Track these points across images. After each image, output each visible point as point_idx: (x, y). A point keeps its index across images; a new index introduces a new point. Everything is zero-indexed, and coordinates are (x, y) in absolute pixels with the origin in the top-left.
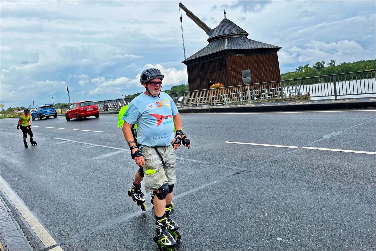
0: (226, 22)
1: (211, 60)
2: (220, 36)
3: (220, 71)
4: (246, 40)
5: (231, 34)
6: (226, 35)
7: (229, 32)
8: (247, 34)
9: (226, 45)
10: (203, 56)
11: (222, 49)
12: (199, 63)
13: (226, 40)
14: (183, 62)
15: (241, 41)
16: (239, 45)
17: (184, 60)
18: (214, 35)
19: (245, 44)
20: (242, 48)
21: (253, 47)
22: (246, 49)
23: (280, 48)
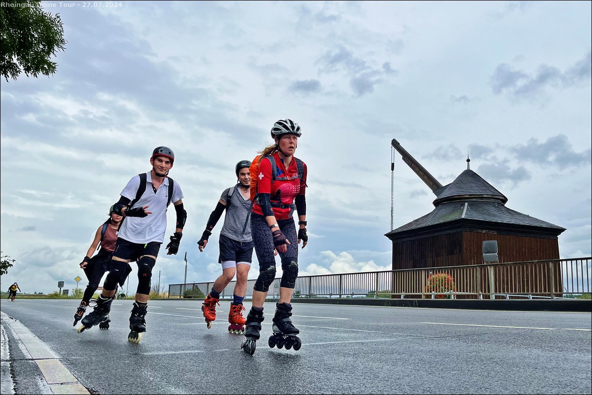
0: (469, 174)
1: (436, 234)
2: (454, 197)
3: (450, 256)
4: (503, 209)
5: (476, 195)
6: (468, 196)
7: (473, 192)
8: (505, 200)
9: (465, 211)
10: (422, 228)
11: (457, 218)
12: (414, 238)
13: (466, 204)
14: (387, 235)
15: (492, 209)
16: (489, 215)
17: (389, 231)
18: (446, 194)
19: (499, 215)
20: (494, 220)
21: (513, 222)
22: (499, 223)
23: (563, 230)
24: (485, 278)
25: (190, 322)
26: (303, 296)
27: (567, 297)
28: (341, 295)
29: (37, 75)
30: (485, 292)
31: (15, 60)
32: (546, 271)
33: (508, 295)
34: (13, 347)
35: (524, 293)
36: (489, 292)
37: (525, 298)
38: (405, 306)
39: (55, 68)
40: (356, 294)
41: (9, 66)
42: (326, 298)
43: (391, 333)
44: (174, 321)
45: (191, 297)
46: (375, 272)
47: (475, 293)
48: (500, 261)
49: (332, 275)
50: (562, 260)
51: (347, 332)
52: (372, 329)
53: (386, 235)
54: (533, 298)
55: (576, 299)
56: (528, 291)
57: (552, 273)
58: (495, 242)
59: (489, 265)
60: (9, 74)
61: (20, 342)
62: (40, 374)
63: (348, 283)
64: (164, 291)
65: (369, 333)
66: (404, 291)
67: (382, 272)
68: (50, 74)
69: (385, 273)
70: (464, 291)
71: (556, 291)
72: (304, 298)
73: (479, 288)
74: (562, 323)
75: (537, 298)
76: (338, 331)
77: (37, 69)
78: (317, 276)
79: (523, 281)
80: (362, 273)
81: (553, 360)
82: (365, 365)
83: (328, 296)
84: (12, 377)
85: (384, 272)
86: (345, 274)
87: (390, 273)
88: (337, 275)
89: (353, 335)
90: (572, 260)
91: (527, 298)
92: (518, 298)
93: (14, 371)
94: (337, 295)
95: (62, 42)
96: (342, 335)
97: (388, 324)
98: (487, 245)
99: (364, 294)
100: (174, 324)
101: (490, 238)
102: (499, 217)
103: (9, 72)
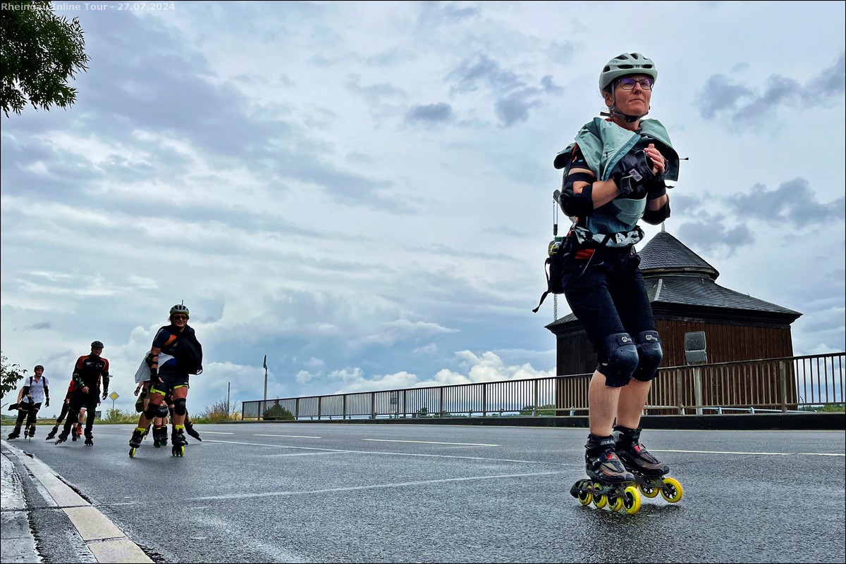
0: (664, 240)
4: (712, 287)
5: (675, 268)
6: (663, 270)
7: (670, 264)
8: (715, 274)
9: (659, 291)
13: (661, 281)
14: (549, 327)
15: (697, 288)
17: (553, 321)
19: (707, 296)
20: (700, 303)
21: (726, 305)
22: (708, 307)
23: (797, 315)
24: (688, 384)
25: (276, 453)
26: (431, 415)
27: (803, 409)
28: (485, 413)
29: (49, 106)
30: (689, 404)
31: (17, 85)
32: (775, 373)
33: (721, 409)
34: (30, 492)
35: (743, 405)
36: (694, 404)
37: (744, 412)
38: (576, 426)
39: (73, 95)
40: (506, 411)
41: (9, 94)
42: (464, 416)
43: (558, 464)
44: (252, 452)
45: (274, 419)
46: (532, 380)
47: (675, 407)
48: (709, 362)
49: (472, 385)
50: (797, 358)
51: (497, 463)
52: (532, 459)
53: (547, 327)
54: (755, 412)
55: (816, 412)
56: (749, 402)
57: (783, 376)
58: (703, 334)
59: (695, 367)
60: (9, 106)
61: (38, 484)
62: (72, 527)
63: (494, 396)
64: (236, 411)
65: (527, 464)
66: (574, 405)
67: (543, 379)
68: (67, 105)
69: (548, 380)
70: (659, 404)
71: (789, 401)
72: (433, 418)
73: (680, 399)
74: (799, 446)
75: (762, 412)
76: (483, 462)
77: (48, 99)
78: (451, 386)
79: (743, 389)
80: (515, 381)
81: (788, 497)
82: (526, 507)
83: (467, 414)
84: (32, 532)
85: (546, 379)
86: (490, 383)
87: (554, 380)
88: (479, 384)
89: (505, 467)
90: (810, 357)
91: (748, 412)
92: (735, 412)
93: (34, 524)
94: (479, 412)
95: (82, 58)
96: (491, 467)
97: (553, 451)
98: (691, 338)
99: (518, 411)
100: (253, 456)
101: (695, 329)
102: (708, 299)
103: (9, 103)
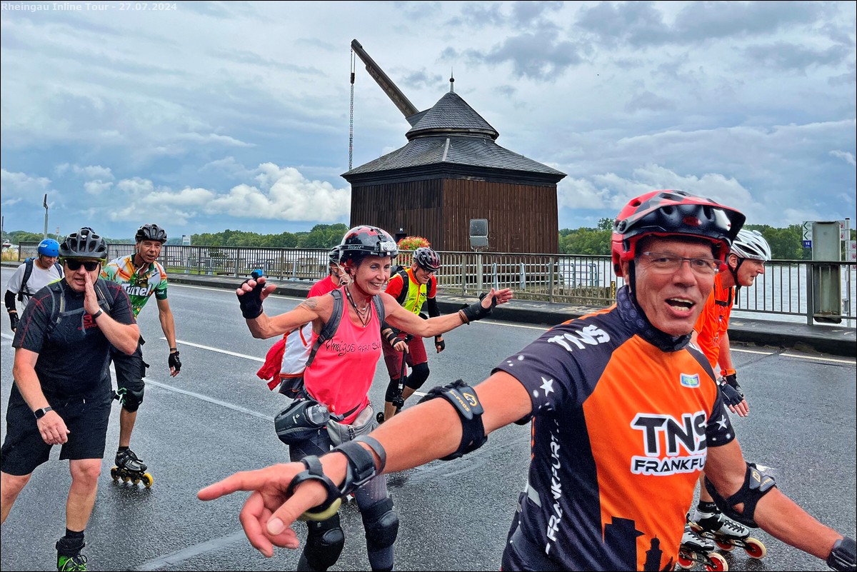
0: (453, 101)
1: (409, 179)
2: (435, 130)
3: (425, 209)
4: (493, 147)
5: (461, 128)
6: (450, 130)
7: (456, 125)
8: (495, 135)
9: (446, 151)
10: (392, 170)
11: (436, 160)
12: (380, 183)
15: (480, 148)
16: (476, 156)
18: (423, 125)
19: (488, 156)
20: (482, 163)
21: (505, 165)
22: (487, 167)
23: (563, 176)
53: (343, 176)
102: (488, 159)
